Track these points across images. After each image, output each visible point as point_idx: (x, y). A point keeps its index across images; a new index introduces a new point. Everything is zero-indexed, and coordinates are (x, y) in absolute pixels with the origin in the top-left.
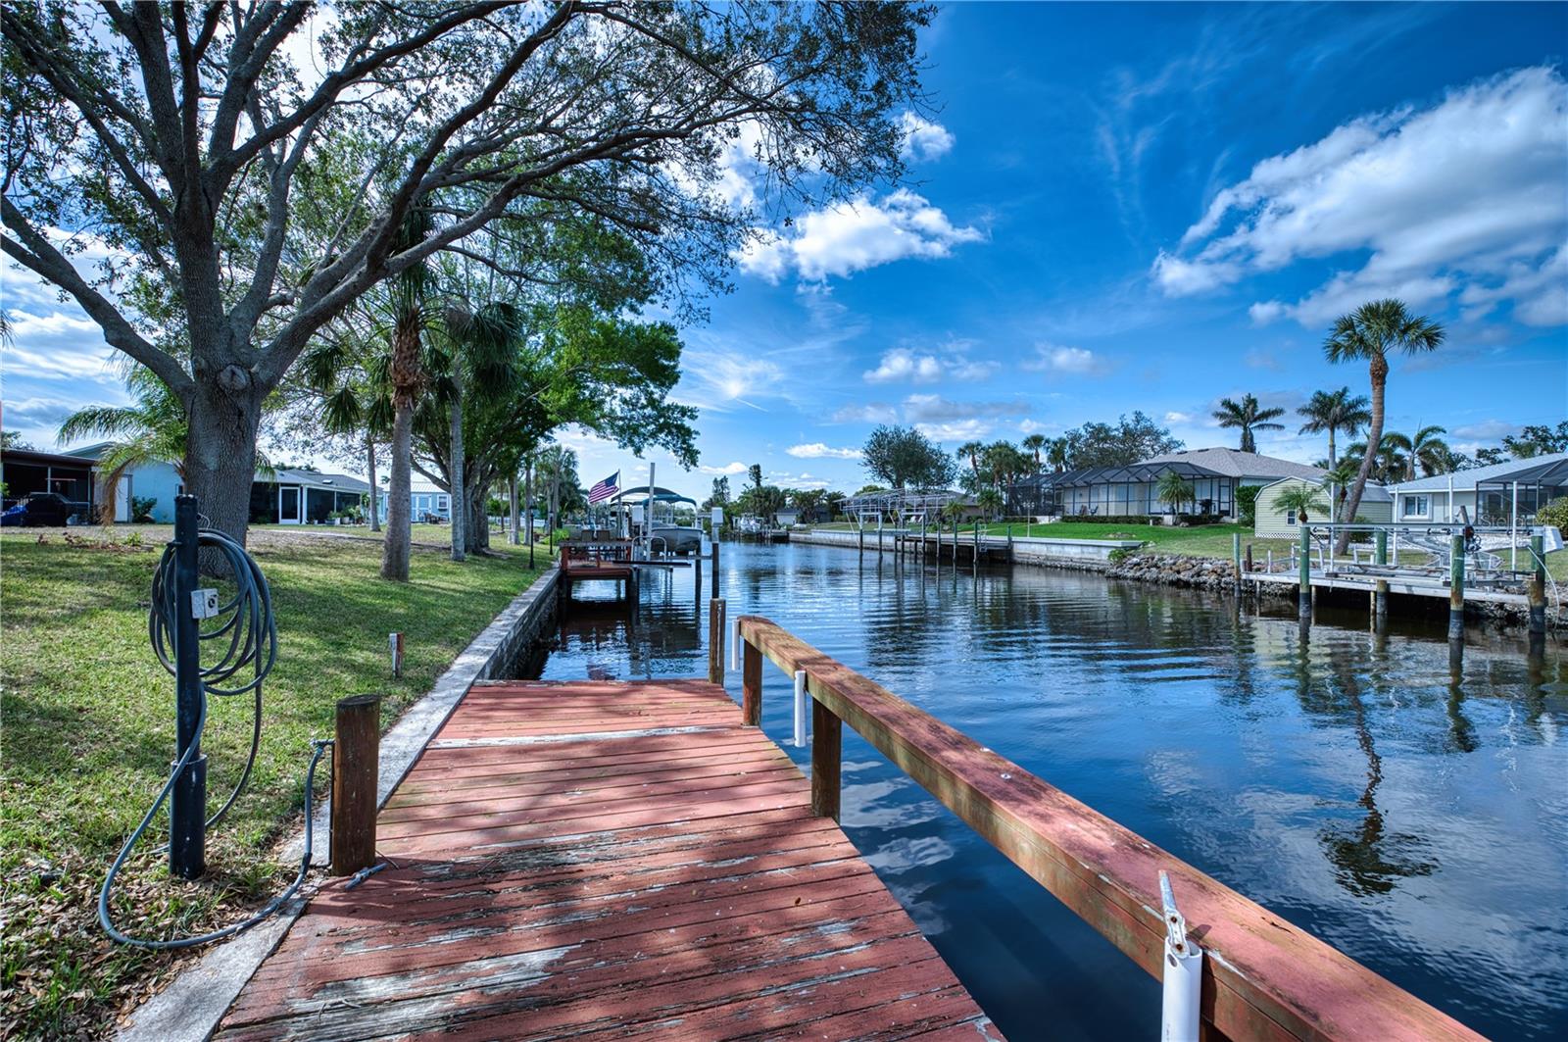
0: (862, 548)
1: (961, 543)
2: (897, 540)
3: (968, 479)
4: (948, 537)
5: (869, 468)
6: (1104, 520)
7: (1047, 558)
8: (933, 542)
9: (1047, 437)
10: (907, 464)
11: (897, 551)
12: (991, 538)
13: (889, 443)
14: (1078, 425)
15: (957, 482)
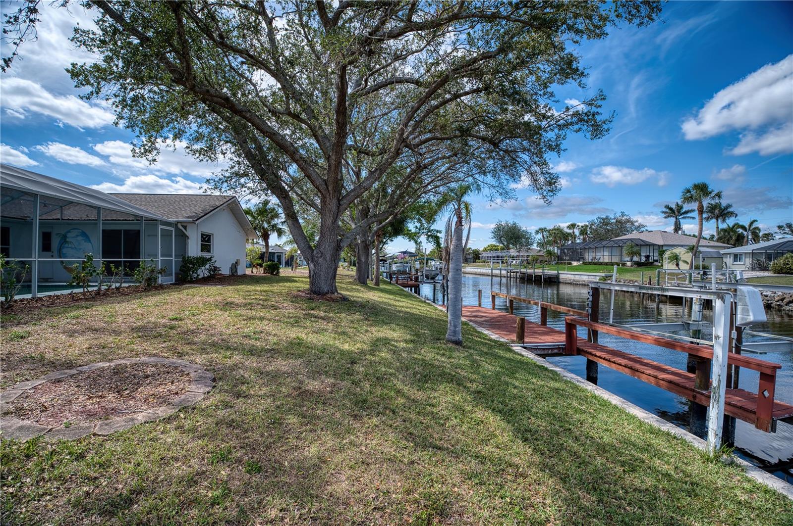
0: (492, 276)
1: (536, 274)
2: (508, 272)
3: (540, 243)
4: (530, 271)
5: (494, 239)
6: (601, 264)
7: (574, 280)
8: (524, 273)
9: (578, 224)
10: (511, 238)
11: (508, 277)
12: (550, 271)
13: (503, 228)
14: (594, 218)
15: (535, 245)
